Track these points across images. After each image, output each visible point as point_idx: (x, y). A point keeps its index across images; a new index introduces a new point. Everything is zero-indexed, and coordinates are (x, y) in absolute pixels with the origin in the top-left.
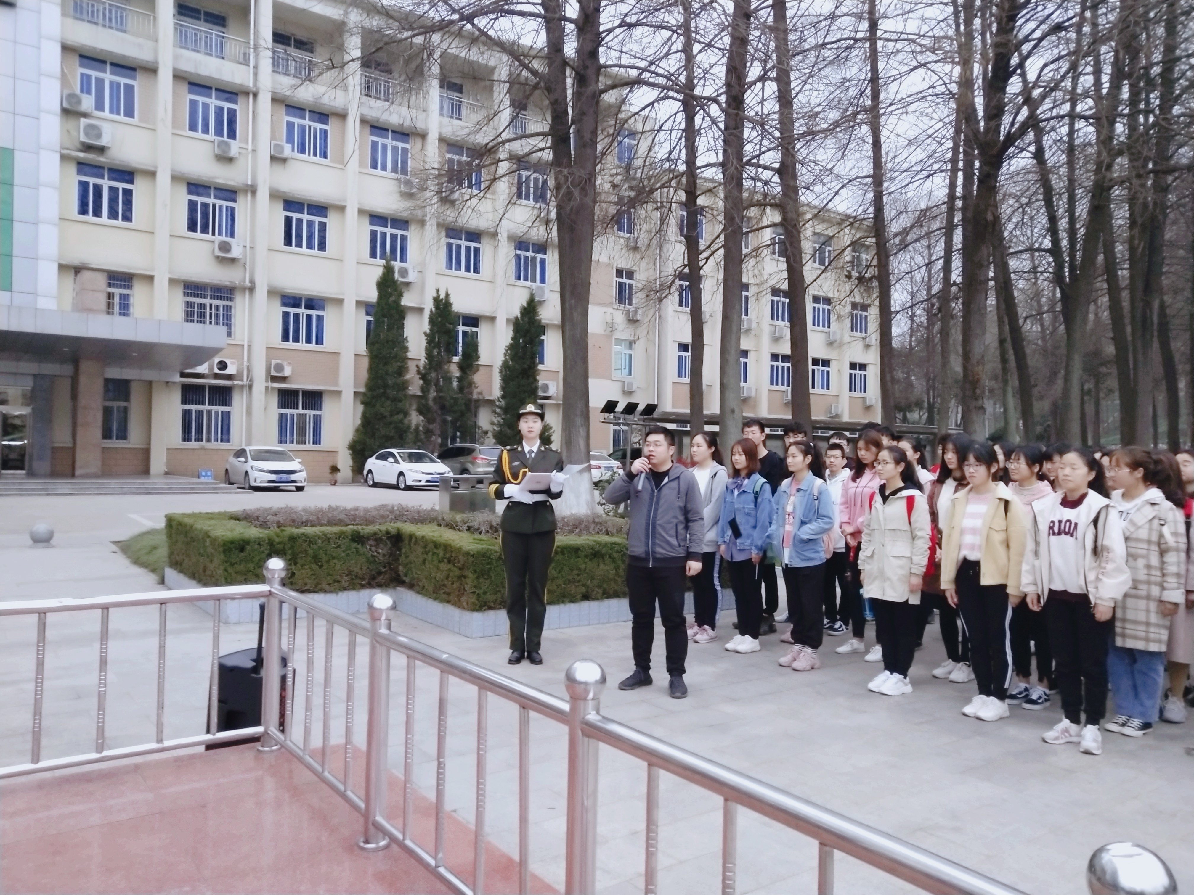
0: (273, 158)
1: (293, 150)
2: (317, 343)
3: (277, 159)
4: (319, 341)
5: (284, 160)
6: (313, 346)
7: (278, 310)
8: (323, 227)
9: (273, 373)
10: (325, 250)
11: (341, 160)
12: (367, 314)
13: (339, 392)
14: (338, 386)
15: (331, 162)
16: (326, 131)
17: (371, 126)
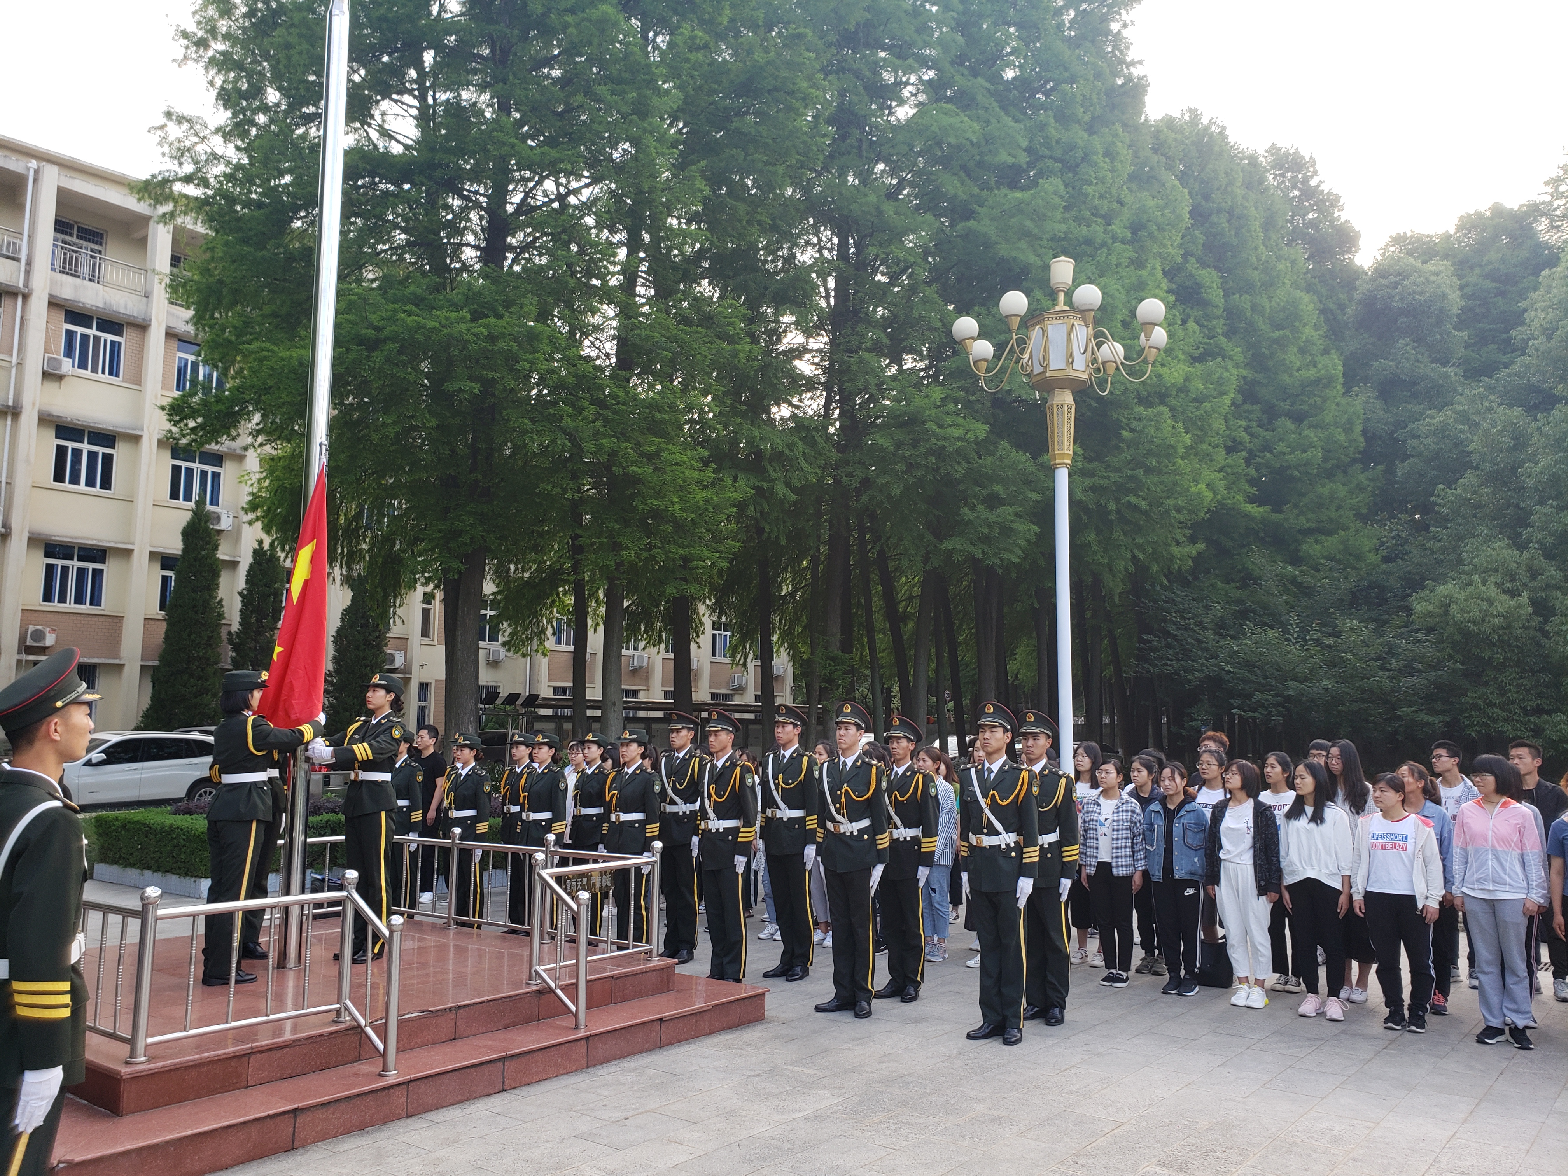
0: (46, 375)
1: (73, 366)
2: (91, 604)
3: (50, 376)
4: (96, 600)
5: (60, 378)
6: (86, 608)
7: (40, 562)
8: (108, 460)
9: (29, 642)
10: (109, 489)
11: (137, 379)
12: (162, 568)
13: (121, 667)
14: (119, 658)
15: (123, 381)
16: (120, 344)
17: (180, 340)
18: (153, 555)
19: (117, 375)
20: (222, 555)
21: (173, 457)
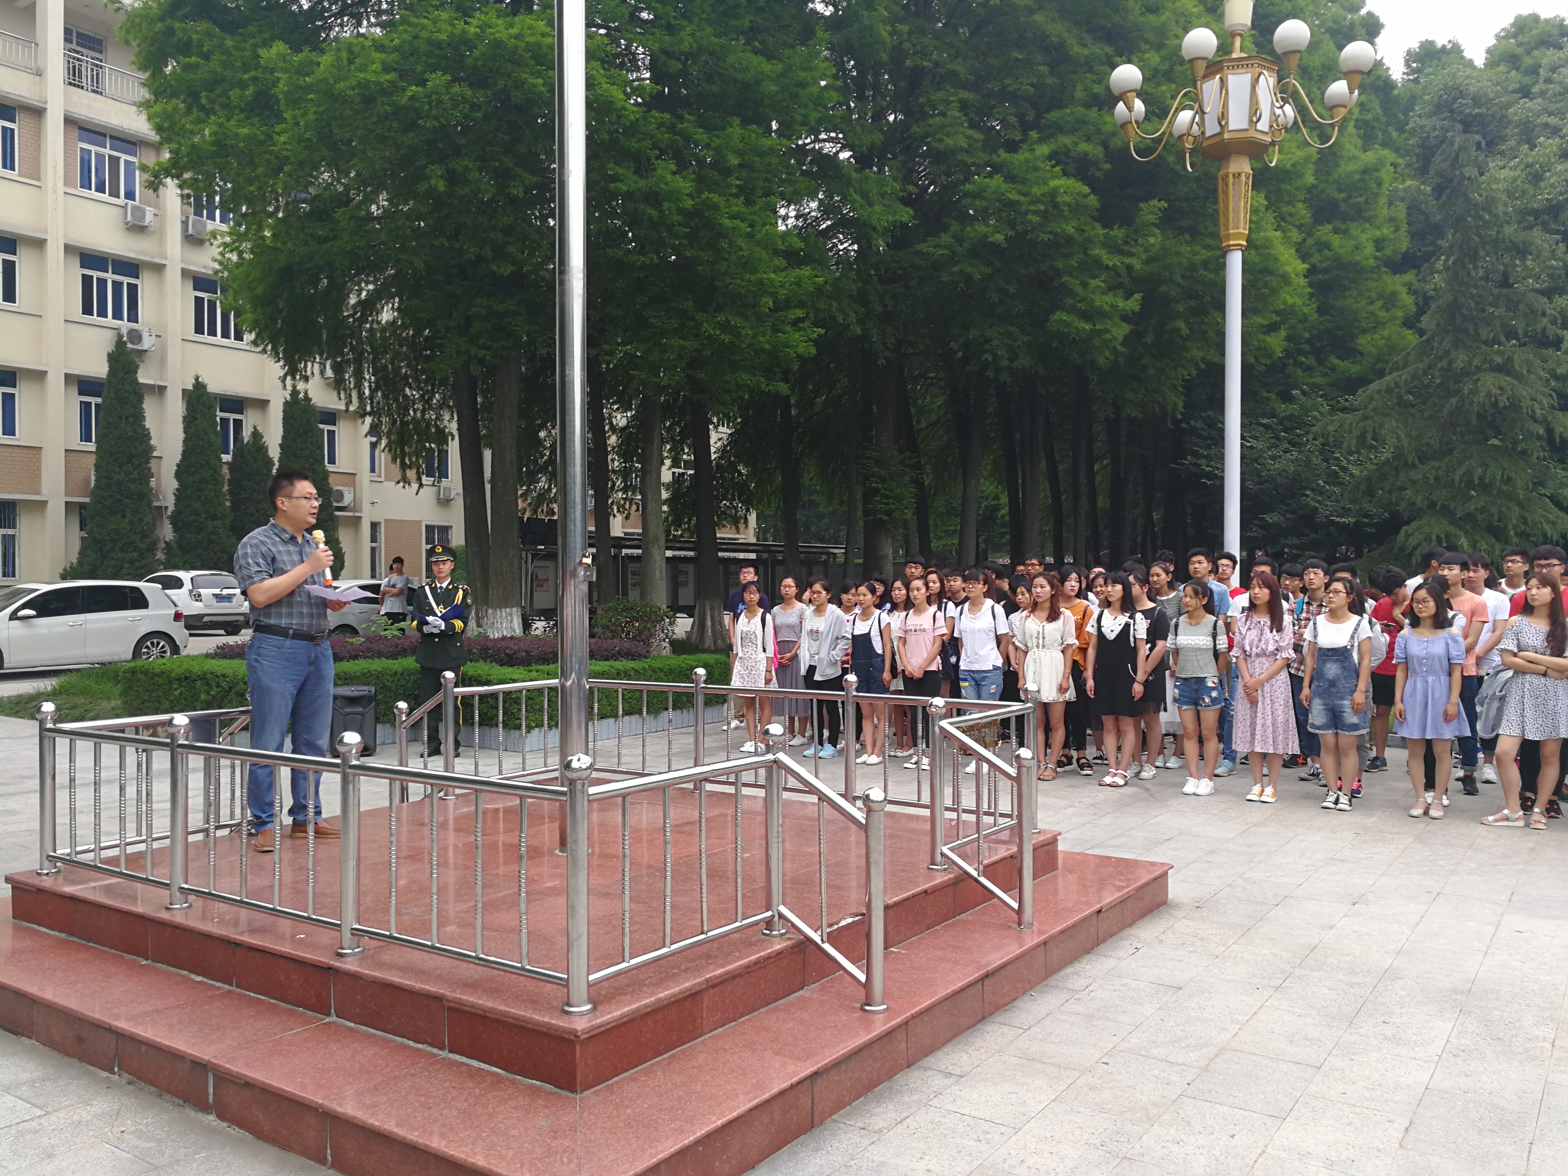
2: (4, 434)
4: (8, 429)
8: (10, 268)
10: (14, 302)
11: (35, 172)
12: (80, 394)
13: (44, 503)
14: (38, 493)
15: (20, 175)
16: (12, 130)
17: (81, 128)
18: (68, 378)
19: (13, 169)
20: (144, 377)
21: (82, 266)
